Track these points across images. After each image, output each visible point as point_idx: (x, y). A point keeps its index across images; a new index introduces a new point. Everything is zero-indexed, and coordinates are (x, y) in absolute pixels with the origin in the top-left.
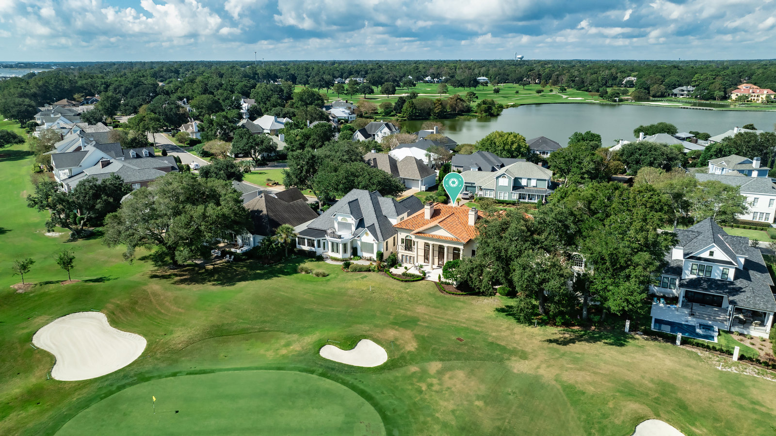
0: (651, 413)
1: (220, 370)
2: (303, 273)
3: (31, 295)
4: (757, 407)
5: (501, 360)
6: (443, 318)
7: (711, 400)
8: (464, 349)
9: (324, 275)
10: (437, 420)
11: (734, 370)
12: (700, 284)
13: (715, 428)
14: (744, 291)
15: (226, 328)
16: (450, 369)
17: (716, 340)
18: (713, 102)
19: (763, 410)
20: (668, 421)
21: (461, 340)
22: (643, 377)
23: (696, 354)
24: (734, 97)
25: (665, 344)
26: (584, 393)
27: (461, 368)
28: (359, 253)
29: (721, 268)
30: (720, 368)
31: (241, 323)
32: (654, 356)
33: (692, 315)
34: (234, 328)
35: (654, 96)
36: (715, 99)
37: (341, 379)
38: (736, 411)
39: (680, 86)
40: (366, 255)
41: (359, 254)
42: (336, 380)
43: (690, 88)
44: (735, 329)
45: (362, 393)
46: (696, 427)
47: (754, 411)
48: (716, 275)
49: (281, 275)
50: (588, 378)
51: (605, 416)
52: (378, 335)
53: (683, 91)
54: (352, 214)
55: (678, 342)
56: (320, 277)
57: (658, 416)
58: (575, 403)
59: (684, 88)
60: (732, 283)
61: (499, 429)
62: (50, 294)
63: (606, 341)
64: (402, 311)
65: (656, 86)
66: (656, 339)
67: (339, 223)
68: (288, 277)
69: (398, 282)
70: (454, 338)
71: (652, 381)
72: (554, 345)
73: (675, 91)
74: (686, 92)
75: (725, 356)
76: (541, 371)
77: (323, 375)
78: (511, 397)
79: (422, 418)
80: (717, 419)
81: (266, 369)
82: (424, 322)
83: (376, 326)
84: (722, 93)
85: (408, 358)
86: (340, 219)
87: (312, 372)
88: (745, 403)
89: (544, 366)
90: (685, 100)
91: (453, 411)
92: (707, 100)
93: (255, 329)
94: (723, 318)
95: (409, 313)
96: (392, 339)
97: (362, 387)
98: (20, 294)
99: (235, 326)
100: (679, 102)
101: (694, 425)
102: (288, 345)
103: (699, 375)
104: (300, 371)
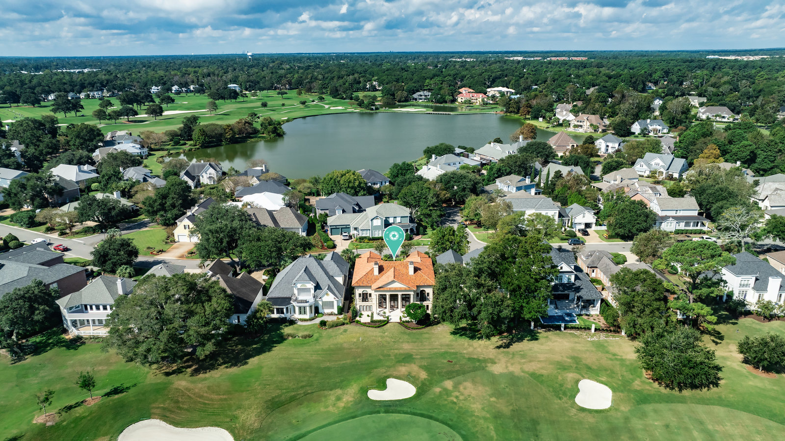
0: (580, 377)
1: (310, 432)
2: (290, 338)
3: (64, 423)
4: (616, 357)
5: (483, 369)
6: (425, 349)
7: (597, 360)
8: (457, 367)
9: (310, 336)
10: (477, 416)
11: (595, 339)
12: (559, 288)
13: (608, 375)
14: (582, 288)
15: (277, 400)
16: (459, 383)
17: (578, 322)
18: (446, 105)
19: (619, 357)
20: (589, 378)
21: (452, 362)
22: (562, 356)
23: (574, 334)
24: (459, 100)
25: (556, 332)
26: (543, 375)
27: (465, 381)
28: (320, 310)
29: (567, 276)
30: (589, 339)
31: (286, 392)
32: (557, 341)
33: (556, 308)
34: (283, 398)
35: (399, 101)
36: (446, 102)
37: (401, 410)
38: (610, 362)
39: (418, 91)
40: (327, 311)
41: (320, 312)
42: (399, 412)
43: (426, 93)
44: (583, 312)
45: (422, 415)
46: (601, 377)
47: (617, 359)
48: (565, 281)
49: (275, 345)
50: (538, 366)
51: (561, 385)
52: (395, 373)
53: (421, 96)
54: (311, 280)
55: (562, 329)
56: (307, 338)
57: (584, 377)
58: (542, 382)
59: (421, 93)
60: (574, 284)
61: (513, 411)
62: (84, 417)
63: (527, 339)
64: (396, 351)
65: (399, 92)
66: (549, 330)
67: (298, 289)
68: (281, 344)
69: (374, 329)
70: (445, 361)
71: (567, 357)
72: (502, 349)
73: (415, 96)
74: (423, 97)
75: (587, 331)
76: (511, 369)
77: (386, 412)
78: (507, 390)
79: (470, 420)
80: (606, 370)
81: (343, 420)
82: (417, 355)
83: (389, 367)
84: (451, 98)
85: (428, 383)
86: (299, 286)
87: (378, 412)
88: (611, 356)
89: (509, 365)
90: (424, 104)
91: (483, 409)
92: (441, 103)
93: (301, 394)
94: (574, 308)
95: (401, 351)
96: (406, 373)
97: (419, 412)
98: (52, 427)
99: (283, 396)
100: (419, 106)
101: (599, 376)
102: (339, 399)
103: (583, 347)
104: (369, 414)
